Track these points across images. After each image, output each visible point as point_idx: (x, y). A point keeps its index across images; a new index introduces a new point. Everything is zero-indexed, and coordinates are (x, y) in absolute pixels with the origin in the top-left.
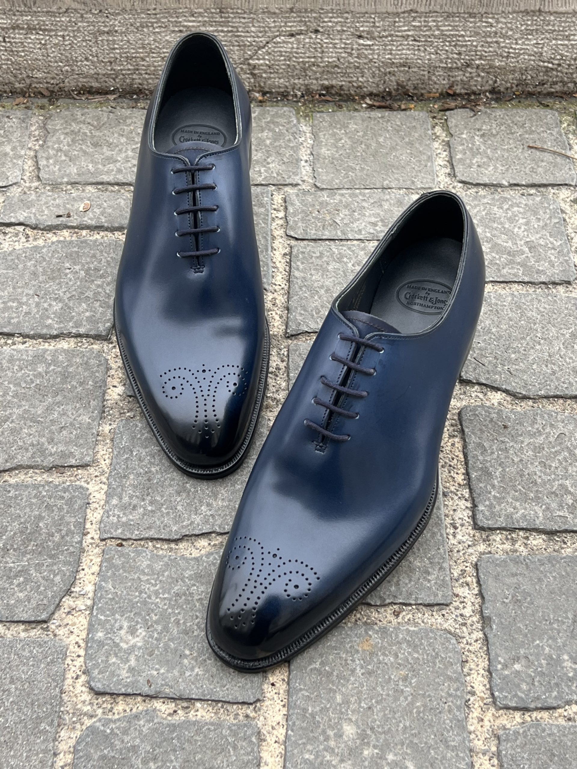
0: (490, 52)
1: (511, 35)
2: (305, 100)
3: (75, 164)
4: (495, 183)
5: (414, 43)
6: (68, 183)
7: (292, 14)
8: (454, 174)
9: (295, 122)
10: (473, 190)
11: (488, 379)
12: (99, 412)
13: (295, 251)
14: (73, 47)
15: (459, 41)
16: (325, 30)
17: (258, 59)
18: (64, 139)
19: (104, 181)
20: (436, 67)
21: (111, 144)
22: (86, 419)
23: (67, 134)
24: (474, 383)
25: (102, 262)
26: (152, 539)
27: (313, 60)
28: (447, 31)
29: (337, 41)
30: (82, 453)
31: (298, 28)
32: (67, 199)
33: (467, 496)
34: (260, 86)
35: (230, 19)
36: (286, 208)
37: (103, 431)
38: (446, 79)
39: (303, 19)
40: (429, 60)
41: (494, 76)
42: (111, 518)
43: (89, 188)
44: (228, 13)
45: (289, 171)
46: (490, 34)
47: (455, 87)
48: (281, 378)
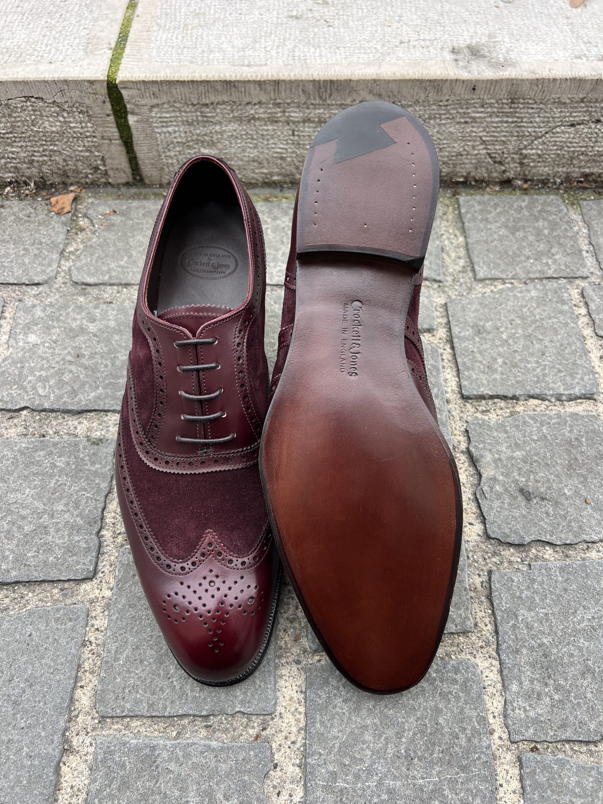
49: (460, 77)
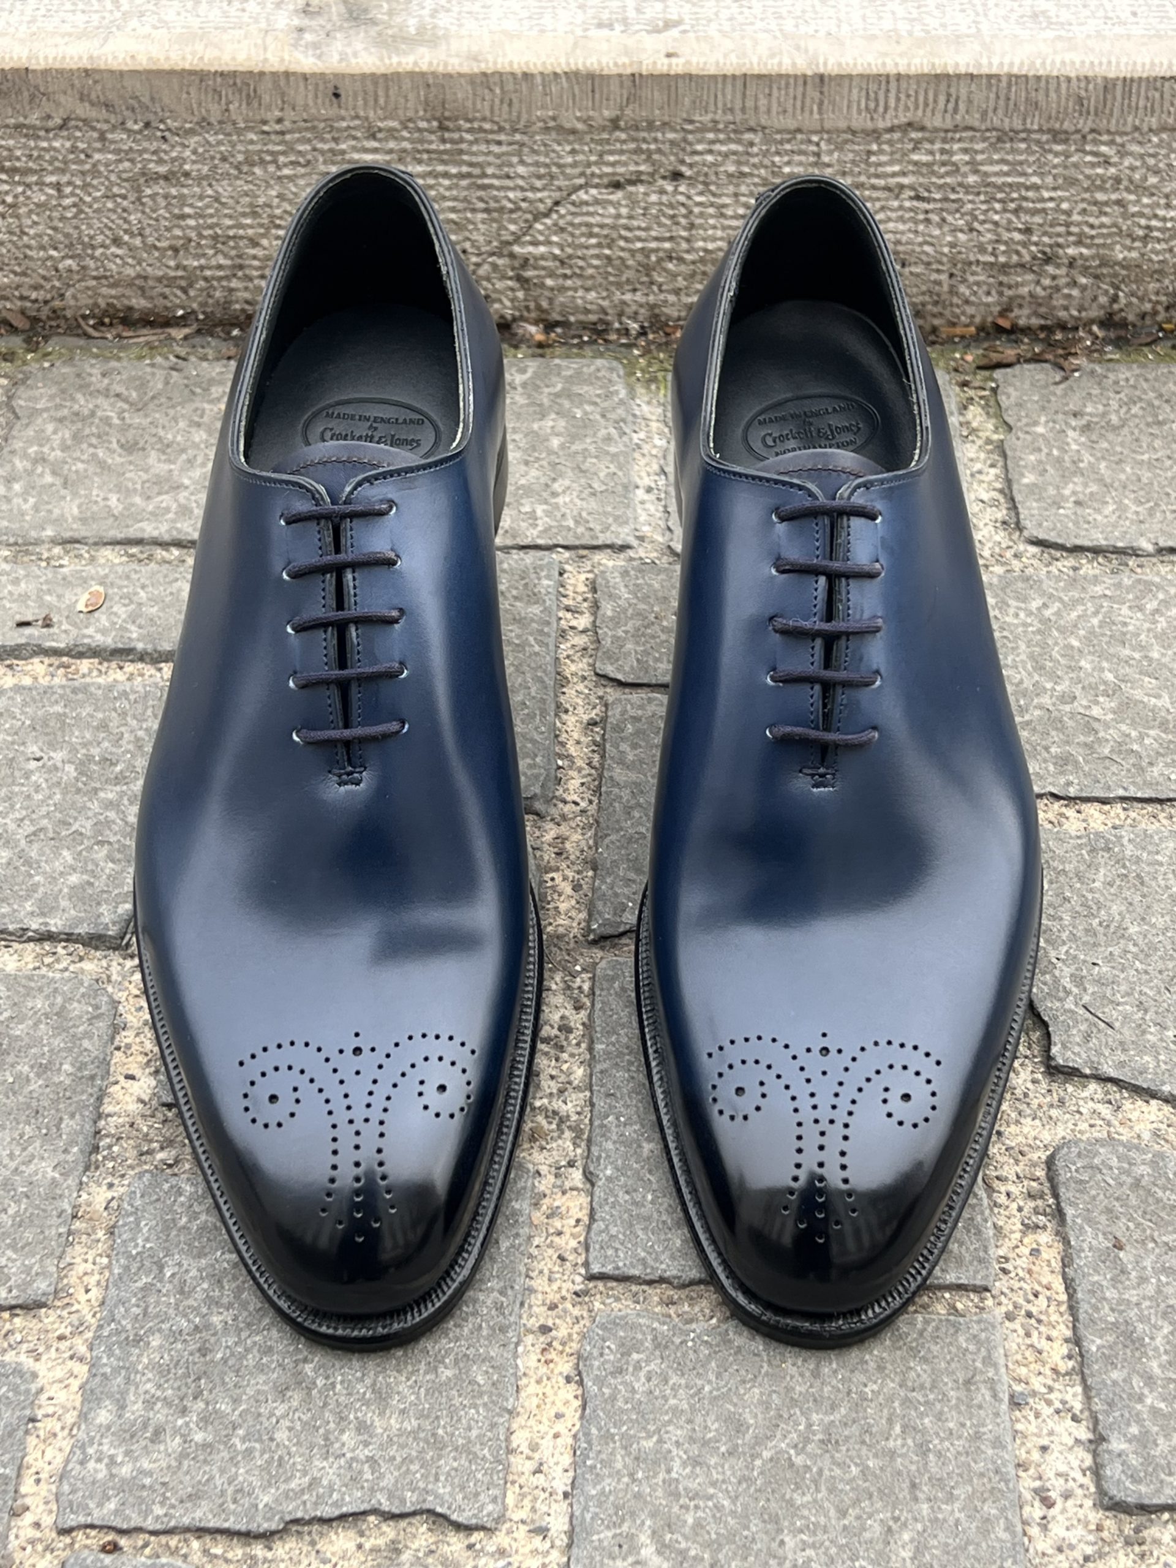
0: (1102, 226)
1: (1155, 186)
2: (649, 343)
3: (75, 494)
4: (1120, 544)
5: (915, 203)
6: (54, 542)
7: (618, 133)
8: (1018, 523)
9: (623, 393)
10: (1066, 563)
11: (1122, 1064)
12: (81, 1151)
13: (615, 714)
14: (81, 211)
15: (1026, 199)
16: (698, 173)
17: (535, 243)
18: (55, 432)
19: (146, 536)
20: (971, 263)
21: (168, 446)
22: (46, 1169)
23: (61, 420)
24: (1086, 1076)
25: (123, 742)
26: (201, 1532)
27: (667, 245)
28: (996, 174)
29: (727, 200)
30: (28, 1270)
31: (632, 168)
32: (47, 582)
33: (1078, 1406)
34: (539, 308)
35: (464, 146)
36: (596, 606)
37: (89, 1204)
38: (994, 292)
39: (644, 146)
40: (952, 245)
41: (1113, 285)
42: (91, 1465)
43: (108, 554)
44: (459, 129)
45: (605, 514)
46: (1104, 182)
47: (1016, 312)
48: (572, 1055)
49: (293, 68)
